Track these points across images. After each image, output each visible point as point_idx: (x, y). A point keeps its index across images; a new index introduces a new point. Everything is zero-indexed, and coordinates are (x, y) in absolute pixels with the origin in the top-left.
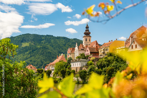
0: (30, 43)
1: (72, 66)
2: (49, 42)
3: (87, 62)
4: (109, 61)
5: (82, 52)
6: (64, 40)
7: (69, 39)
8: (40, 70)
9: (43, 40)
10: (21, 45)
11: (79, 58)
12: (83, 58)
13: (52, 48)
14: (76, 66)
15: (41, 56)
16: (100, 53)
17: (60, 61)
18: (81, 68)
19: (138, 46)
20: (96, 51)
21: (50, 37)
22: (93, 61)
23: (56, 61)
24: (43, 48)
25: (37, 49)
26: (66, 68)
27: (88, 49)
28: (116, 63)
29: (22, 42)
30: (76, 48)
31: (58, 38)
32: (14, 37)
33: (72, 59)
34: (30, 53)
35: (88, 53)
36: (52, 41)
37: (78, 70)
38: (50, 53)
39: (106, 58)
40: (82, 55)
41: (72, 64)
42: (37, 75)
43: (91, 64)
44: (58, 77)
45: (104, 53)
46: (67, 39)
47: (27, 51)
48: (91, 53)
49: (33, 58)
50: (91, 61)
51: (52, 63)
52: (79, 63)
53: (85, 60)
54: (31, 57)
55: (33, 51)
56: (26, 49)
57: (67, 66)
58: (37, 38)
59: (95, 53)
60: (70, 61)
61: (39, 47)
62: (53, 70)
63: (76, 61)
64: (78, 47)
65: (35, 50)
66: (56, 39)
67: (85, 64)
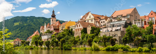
0: (19, 22)
1: (42, 38)
2: (33, 21)
3: (51, 35)
4: (64, 35)
5: (48, 29)
6: (43, 19)
7: (47, 19)
8: (23, 42)
9: (28, 20)
10: (14, 24)
11: (46, 33)
12: (49, 33)
13: (35, 25)
14: (44, 38)
15: (27, 31)
16: (60, 29)
17: (36, 35)
18: (48, 39)
19: (80, 25)
20: (57, 28)
21: (33, 18)
22: (55, 35)
23: (34, 35)
24: (28, 25)
25: (24, 26)
26: (39, 39)
27: (52, 27)
28: (67, 36)
29: (14, 22)
30: (45, 26)
31: (39, 18)
32: (9, 20)
33: (42, 34)
34: (20, 29)
35: (52, 29)
36: (34, 20)
37: (46, 41)
38: (34, 29)
39: (63, 32)
40: (48, 31)
41: (42, 37)
42: (22, 45)
43: (54, 37)
44: (33, 46)
45: (62, 29)
46: (45, 18)
47: (18, 28)
48: (54, 29)
49: (22, 33)
50: (54, 35)
51: (31, 36)
52: (46, 36)
53: (50, 34)
54: (20, 32)
55: (22, 28)
56: (17, 27)
57: (39, 38)
58: (24, 19)
59: (57, 29)
60: (41, 35)
61: (25, 25)
62: (31, 41)
63: (45, 35)
64: (46, 26)
65: (23, 27)
66: (37, 19)
67: (50, 37)
